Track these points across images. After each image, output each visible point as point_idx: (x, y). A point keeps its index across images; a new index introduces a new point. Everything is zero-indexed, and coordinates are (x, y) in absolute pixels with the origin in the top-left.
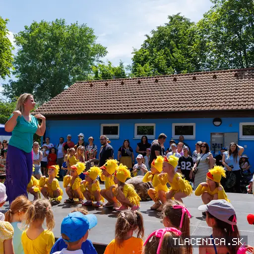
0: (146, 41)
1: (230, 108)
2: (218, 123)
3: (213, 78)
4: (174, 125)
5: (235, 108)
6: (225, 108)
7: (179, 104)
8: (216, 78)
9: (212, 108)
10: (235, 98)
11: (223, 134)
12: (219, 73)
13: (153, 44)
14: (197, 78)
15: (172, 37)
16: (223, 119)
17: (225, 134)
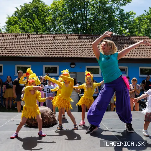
0: (16, 12)
1: (81, 57)
2: (73, 66)
3: (66, 38)
4: (44, 66)
5: (84, 57)
6: (79, 56)
7: (48, 52)
8: (68, 38)
9: (70, 56)
10: (83, 51)
11: (76, 73)
12: (69, 36)
13: (20, 14)
14: (56, 37)
15: (33, 11)
16: (76, 63)
17: (78, 73)
